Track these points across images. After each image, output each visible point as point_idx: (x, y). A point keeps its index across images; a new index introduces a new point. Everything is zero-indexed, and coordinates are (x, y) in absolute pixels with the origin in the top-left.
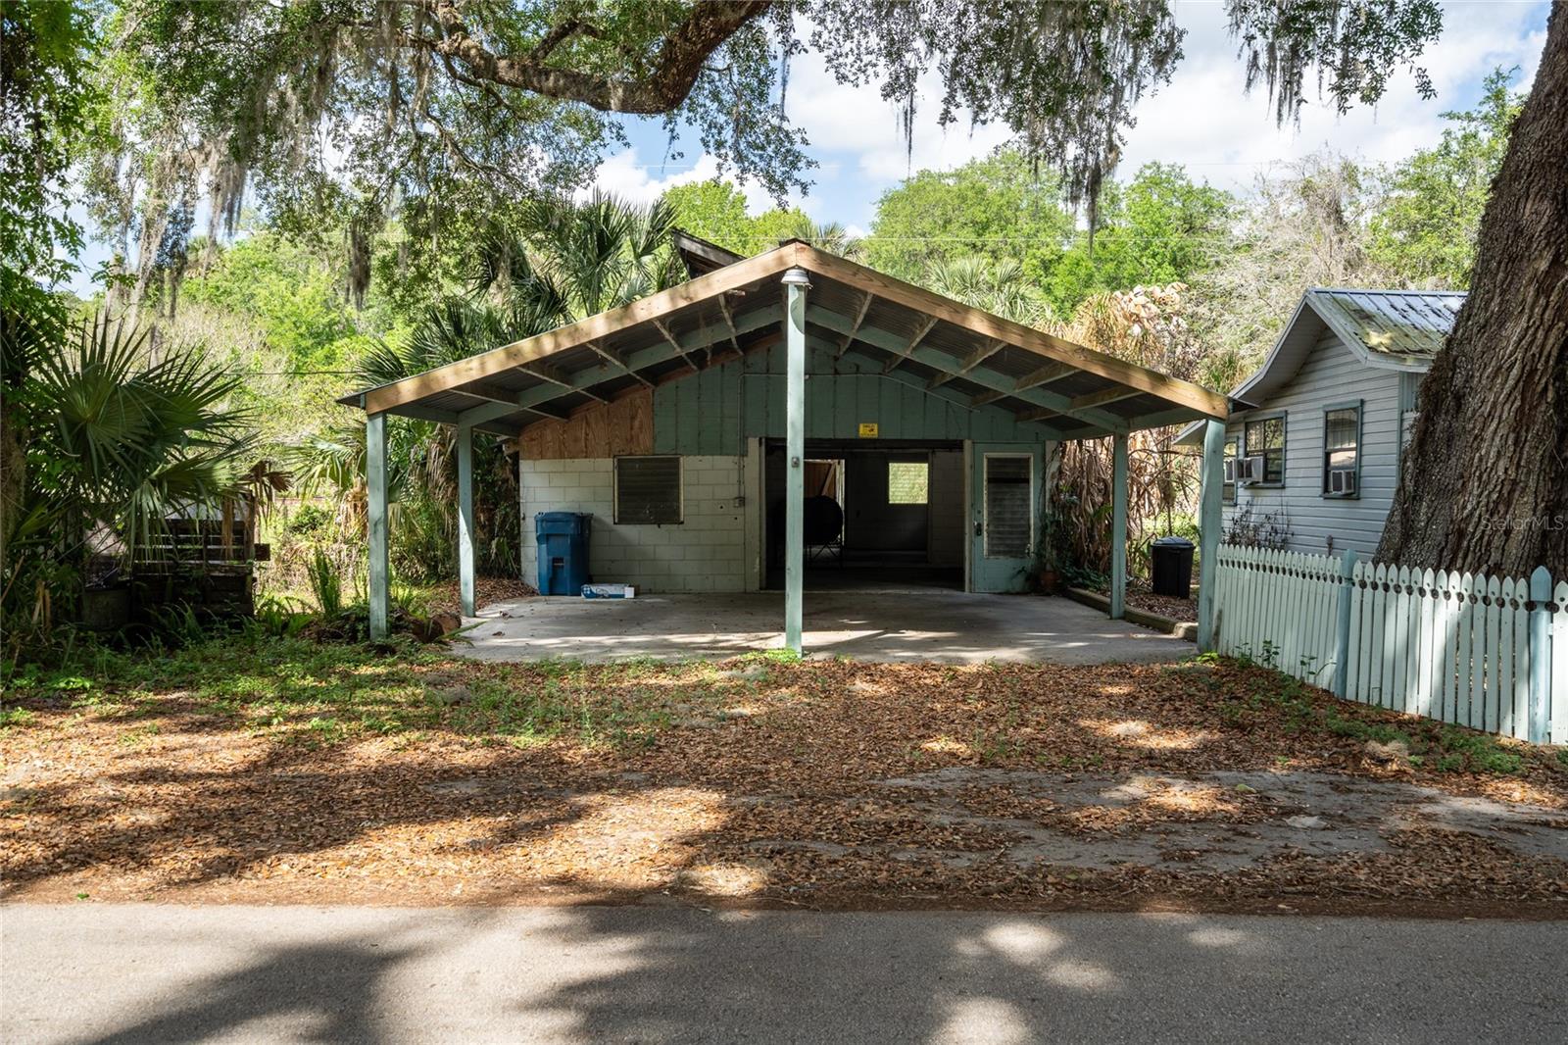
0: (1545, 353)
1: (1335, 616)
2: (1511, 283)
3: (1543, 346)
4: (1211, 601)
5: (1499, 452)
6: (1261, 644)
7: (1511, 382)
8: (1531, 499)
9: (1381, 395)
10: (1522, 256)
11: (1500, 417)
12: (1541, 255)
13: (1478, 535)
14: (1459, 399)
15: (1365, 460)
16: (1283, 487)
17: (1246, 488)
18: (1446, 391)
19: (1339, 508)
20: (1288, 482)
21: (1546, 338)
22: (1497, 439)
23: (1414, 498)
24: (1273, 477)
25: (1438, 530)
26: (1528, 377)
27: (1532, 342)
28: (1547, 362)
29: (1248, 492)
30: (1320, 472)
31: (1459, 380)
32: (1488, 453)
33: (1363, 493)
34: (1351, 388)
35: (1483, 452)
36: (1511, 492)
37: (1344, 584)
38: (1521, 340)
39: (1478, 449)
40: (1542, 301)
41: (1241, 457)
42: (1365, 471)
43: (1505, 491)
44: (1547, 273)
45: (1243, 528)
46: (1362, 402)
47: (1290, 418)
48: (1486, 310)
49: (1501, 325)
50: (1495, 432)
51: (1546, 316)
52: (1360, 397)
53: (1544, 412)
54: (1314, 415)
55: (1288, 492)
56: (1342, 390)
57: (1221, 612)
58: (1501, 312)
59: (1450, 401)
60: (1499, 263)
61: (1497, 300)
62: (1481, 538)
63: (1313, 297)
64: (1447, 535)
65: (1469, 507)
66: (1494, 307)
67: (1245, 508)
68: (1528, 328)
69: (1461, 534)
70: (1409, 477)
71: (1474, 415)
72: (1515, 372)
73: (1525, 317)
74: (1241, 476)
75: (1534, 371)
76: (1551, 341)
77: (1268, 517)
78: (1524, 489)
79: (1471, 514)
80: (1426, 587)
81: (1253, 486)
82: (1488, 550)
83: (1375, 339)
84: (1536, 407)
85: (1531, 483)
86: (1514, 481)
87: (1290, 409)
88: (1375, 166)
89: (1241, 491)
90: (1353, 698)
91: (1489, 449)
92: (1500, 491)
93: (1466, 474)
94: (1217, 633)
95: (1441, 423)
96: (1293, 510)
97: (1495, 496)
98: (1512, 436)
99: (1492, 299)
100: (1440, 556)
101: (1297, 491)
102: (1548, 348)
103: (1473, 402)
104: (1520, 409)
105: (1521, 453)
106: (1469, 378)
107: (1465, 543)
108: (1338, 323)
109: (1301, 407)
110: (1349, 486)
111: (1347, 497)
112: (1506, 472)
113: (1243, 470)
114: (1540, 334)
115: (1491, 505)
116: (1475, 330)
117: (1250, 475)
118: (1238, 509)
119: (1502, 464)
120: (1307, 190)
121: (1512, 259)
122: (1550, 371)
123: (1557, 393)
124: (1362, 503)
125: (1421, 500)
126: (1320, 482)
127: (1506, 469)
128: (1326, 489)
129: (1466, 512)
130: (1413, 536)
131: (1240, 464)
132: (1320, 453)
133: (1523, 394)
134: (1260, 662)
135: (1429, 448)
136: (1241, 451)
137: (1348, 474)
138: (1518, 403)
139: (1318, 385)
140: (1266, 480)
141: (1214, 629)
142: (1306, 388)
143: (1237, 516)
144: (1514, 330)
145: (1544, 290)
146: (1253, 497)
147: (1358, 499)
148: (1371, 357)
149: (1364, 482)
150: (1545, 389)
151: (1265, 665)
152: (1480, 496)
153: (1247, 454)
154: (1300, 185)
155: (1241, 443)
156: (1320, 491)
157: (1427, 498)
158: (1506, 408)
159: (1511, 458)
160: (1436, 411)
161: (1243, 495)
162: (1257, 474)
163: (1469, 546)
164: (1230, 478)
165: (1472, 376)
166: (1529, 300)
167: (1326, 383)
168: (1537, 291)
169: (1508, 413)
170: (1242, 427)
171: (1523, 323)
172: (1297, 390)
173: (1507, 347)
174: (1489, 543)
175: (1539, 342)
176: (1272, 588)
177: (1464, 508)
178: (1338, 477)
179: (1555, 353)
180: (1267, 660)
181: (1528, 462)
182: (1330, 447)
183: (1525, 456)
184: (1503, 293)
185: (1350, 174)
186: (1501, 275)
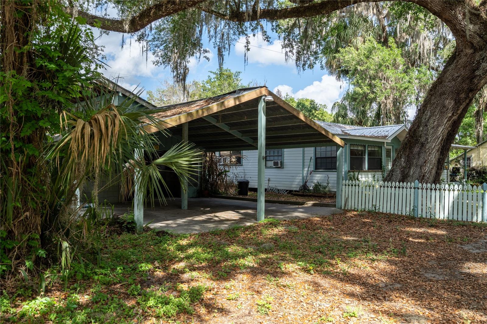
2: (440, 118)
6: (371, 206)
7: (439, 141)
10: (444, 112)
11: (436, 149)
12: (450, 112)
13: (428, 176)
14: (423, 144)
16: (242, 165)
26: (442, 140)
33: (285, 166)
38: (442, 132)
40: (448, 123)
48: (434, 124)
49: (438, 127)
50: (434, 152)
51: (447, 126)
57: (347, 198)
59: (419, 145)
64: (420, 176)
70: (403, 162)
71: (429, 148)
73: (443, 126)
93: (426, 162)
94: (346, 204)
96: (247, 171)
97: (432, 167)
102: (446, 133)
106: (427, 139)
107: (425, 178)
111: (278, 168)
114: (446, 130)
116: (430, 128)
121: (441, 113)
124: (285, 169)
125: (410, 168)
130: (409, 177)
135: (411, 156)
141: (344, 202)
157: (413, 167)
158: (437, 146)
166: (445, 122)
168: (447, 120)
173: (438, 133)
180: (375, 210)
184: (438, 120)
186: (438, 116)
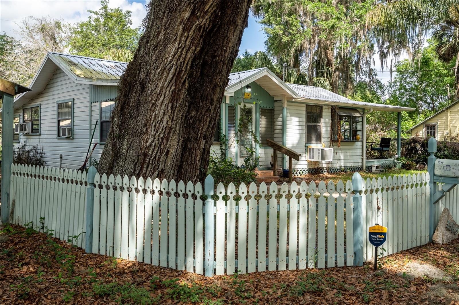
0: (186, 62)
1: (84, 205)
2: (170, 24)
3: (185, 58)
4: (8, 195)
5: (164, 112)
6: (39, 220)
7: (170, 76)
8: (177, 137)
9: (82, 96)
10: (176, 10)
11: (165, 94)
12: (186, 9)
13: (154, 155)
14: (143, 85)
15: (75, 123)
16: (40, 135)
17: (24, 135)
18: (136, 81)
19: (64, 143)
20: (42, 133)
21: (186, 55)
22: (163, 106)
23: (119, 137)
24: (35, 131)
25: (133, 154)
26: (178, 74)
27: (180, 56)
28: (187, 67)
29: (25, 137)
30: (56, 128)
31: (142, 75)
32: (159, 113)
33: (75, 136)
34: (68, 94)
35: (157, 113)
36: (169, 133)
37: (88, 186)
38: (175, 54)
39: (154, 111)
40: (186, 34)
41: (21, 123)
42: (75, 127)
43: (166, 133)
44: (189, 19)
45: (23, 151)
46: (74, 99)
47: (42, 107)
48: (158, 37)
49: (165, 46)
50: (162, 102)
51: (187, 43)
52: (73, 97)
53: (184, 93)
54: (52, 105)
55: (42, 137)
56: (64, 95)
57: (14, 201)
58: (165, 39)
59: (138, 87)
60: (164, 13)
61: (163, 33)
62: (155, 157)
63: (51, 55)
64: (138, 156)
65: (150, 141)
66: (161, 36)
67: (24, 144)
68: (179, 48)
69: (145, 155)
70: (116, 126)
71: (151, 93)
72: (173, 71)
73: (177, 42)
74: (22, 130)
75: (180, 71)
76: (189, 56)
77: (34, 147)
78: (174, 132)
79: (150, 145)
80: (139, 188)
81: (27, 134)
82: (158, 163)
83: (78, 72)
84: (180, 90)
85: (178, 129)
86: (171, 128)
87: (42, 103)
88: (67, 24)
89: (22, 137)
90: (97, 252)
91: (160, 111)
92: (164, 133)
93: (148, 124)
94: (12, 212)
95: (133, 98)
96: (44, 144)
97: (162, 135)
98: (170, 104)
99: (160, 32)
100: (135, 167)
101: (45, 136)
102: (187, 60)
103: (151, 87)
104: (174, 91)
105: (174, 114)
106: (148, 74)
107: (148, 160)
108: (63, 66)
109: (47, 102)
110: (69, 134)
111: (68, 138)
112: (167, 123)
113: (23, 128)
114: (184, 51)
115: (160, 140)
116: (151, 48)
117: (25, 130)
118: (20, 144)
119: (166, 119)
120: (43, 29)
121: (171, 11)
122: (187, 72)
123: (189, 84)
124: (75, 141)
125: (123, 138)
126: (56, 132)
127: (167, 122)
128: (59, 135)
129: (148, 144)
130: (120, 157)
131: (21, 125)
132: (56, 121)
133: (175, 83)
134: (38, 230)
135: (127, 111)
136: (21, 120)
137: (68, 129)
138: (173, 88)
139: (54, 93)
140: (32, 132)
141: (10, 210)
142: (48, 94)
143: (20, 147)
144: (172, 49)
145: (187, 29)
146: (27, 139)
147: (73, 139)
148: (78, 79)
149: (75, 132)
150: (185, 81)
151: (42, 231)
152: (155, 135)
153: (24, 122)
154: (40, 27)
155: (21, 117)
156: (56, 136)
157: (127, 137)
158: (168, 89)
159: (170, 116)
160: (130, 92)
161: (23, 139)
162: (28, 130)
163: (149, 161)
164: (17, 131)
165: (150, 73)
166: (179, 33)
167: (57, 92)
168: (184, 28)
169: (168, 92)
170: (22, 111)
171: (176, 45)
172: (45, 95)
173: (167, 58)
174: (159, 160)
175: (183, 56)
176: (44, 188)
177: (147, 142)
178: (64, 130)
179: (190, 63)
180: (43, 228)
181: (177, 118)
182: (60, 118)
183: (175, 115)
184: (166, 29)
185: (58, 25)
186: (165, 19)
